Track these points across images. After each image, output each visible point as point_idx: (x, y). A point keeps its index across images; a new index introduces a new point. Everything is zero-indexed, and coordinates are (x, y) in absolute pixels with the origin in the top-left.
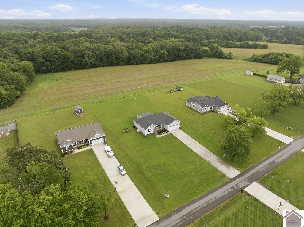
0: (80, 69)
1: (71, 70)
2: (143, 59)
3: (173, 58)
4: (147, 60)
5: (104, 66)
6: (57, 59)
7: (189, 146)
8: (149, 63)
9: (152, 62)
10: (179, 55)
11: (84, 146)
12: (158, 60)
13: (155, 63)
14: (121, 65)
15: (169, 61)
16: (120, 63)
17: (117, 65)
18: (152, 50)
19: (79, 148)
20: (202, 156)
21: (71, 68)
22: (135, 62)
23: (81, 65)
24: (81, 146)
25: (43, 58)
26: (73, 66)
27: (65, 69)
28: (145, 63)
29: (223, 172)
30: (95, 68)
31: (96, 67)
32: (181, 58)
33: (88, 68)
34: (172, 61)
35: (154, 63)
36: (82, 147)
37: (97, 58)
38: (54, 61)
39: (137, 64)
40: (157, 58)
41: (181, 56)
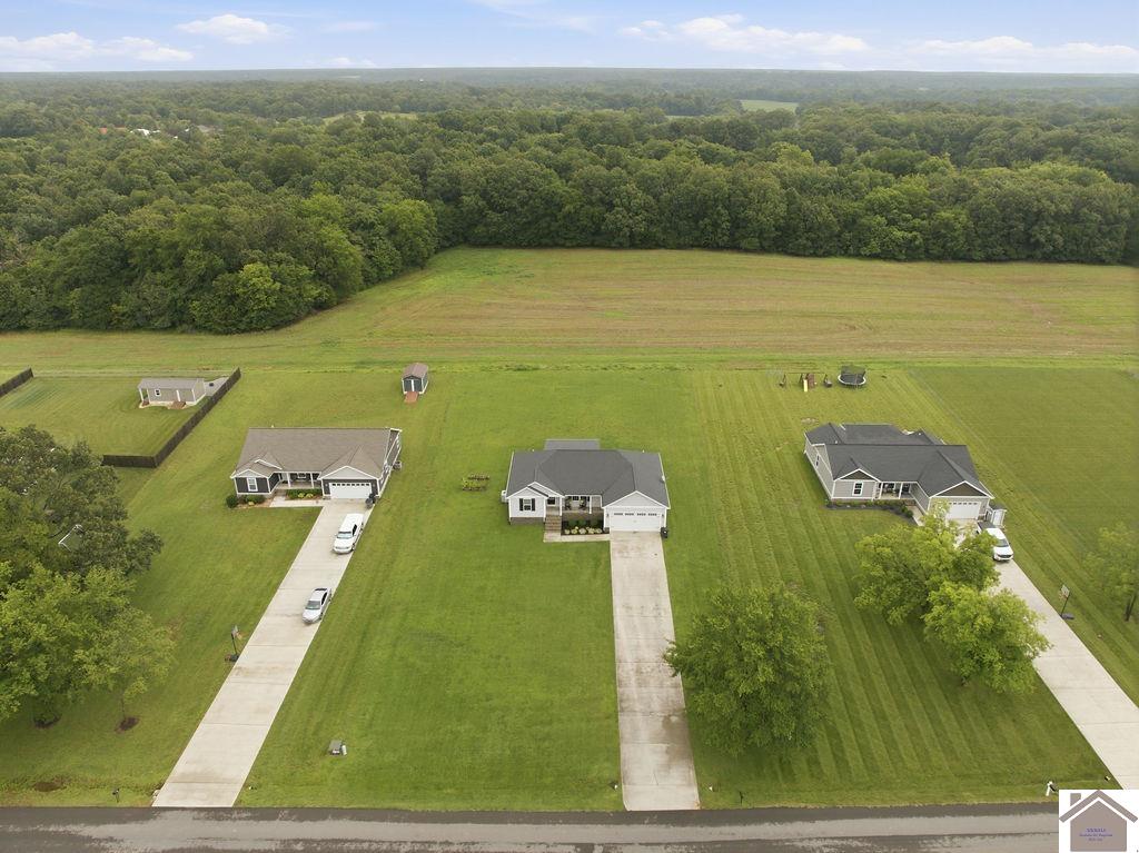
0: (593, 245)
1: (563, 246)
2: (847, 235)
3: (999, 250)
4: (866, 245)
5: (680, 247)
6: (523, 204)
7: (618, 612)
8: (874, 257)
9: (887, 254)
10: (1032, 240)
11: (306, 492)
12: (918, 247)
13: (905, 261)
14: (747, 251)
15: (971, 260)
16: (744, 244)
17: (734, 247)
18: (907, 205)
19: (292, 495)
20: (626, 670)
21: (566, 239)
22: (810, 243)
23: (597, 232)
24: (299, 492)
25: (484, 195)
26: (572, 235)
27: (544, 241)
28: (858, 255)
29: (624, 768)
30: (646, 249)
31: (650, 248)
32: (1038, 253)
33: (620, 247)
34: (989, 259)
35: (899, 261)
36: (301, 495)
37: (662, 213)
38: (512, 210)
39: (815, 255)
40: (915, 238)
41: (1038, 241)
